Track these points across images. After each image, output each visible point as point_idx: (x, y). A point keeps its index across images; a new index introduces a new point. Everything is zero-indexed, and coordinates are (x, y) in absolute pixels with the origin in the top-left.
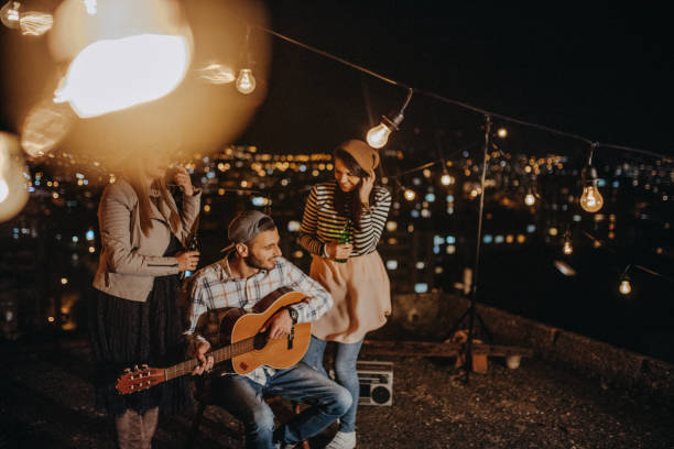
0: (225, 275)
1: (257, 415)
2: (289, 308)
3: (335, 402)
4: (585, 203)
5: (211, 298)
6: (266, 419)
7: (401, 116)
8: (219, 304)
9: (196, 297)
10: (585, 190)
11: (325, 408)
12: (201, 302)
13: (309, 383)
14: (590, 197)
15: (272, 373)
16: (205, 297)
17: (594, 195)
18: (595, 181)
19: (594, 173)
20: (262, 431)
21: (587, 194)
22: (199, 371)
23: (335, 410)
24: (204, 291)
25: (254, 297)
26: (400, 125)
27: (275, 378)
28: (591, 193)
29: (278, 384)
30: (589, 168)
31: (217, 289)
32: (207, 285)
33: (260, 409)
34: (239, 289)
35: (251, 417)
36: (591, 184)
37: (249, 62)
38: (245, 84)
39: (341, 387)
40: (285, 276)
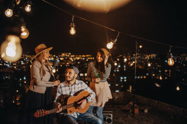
0: (66, 85)
3: (97, 123)
4: (169, 63)
5: (62, 91)
7: (116, 40)
8: (64, 93)
9: (58, 91)
10: (169, 60)
12: (59, 92)
13: (88, 117)
14: (171, 61)
15: (79, 114)
16: (60, 91)
17: (172, 61)
18: (172, 57)
19: (171, 54)
21: (169, 61)
22: (58, 112)
24: (60, 89)
25: (74, 91)
26: (116, 42)
27: (80, 116)
28: (171, 60)
29: (81, 118)
32: (61, 87)
34: (70, 89)
36: (170, 57)
37: (74, 26)
38: (73, 32)
39: (99, 119)
40: (83, 86)
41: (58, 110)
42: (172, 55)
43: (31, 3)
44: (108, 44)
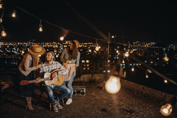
1: (49, 92)
2: (57, 72)
3: (67, 91)
6: (51, 93)
8: (45, 71)
11: (65, 92)
12: (41, 70)
13: (61, 88)
20: (50, 95)
21: (96, 48)
22: (37, 82)
23: (67, 93)
24: (42, 68)
26: (66, 36)
27: (55, 86)
29: (56, 88)
30: (96, 43)
31: (44, 68)
33: (50, 91)
34: (48, 68)
35: (48, 92)
37: (41, 26)
38: (41, 30)
39: (68, 88)
40: (58, 65)
41: (37, 81)
42: (98, 44)
43: (15, 12)
44: (61, 37)
